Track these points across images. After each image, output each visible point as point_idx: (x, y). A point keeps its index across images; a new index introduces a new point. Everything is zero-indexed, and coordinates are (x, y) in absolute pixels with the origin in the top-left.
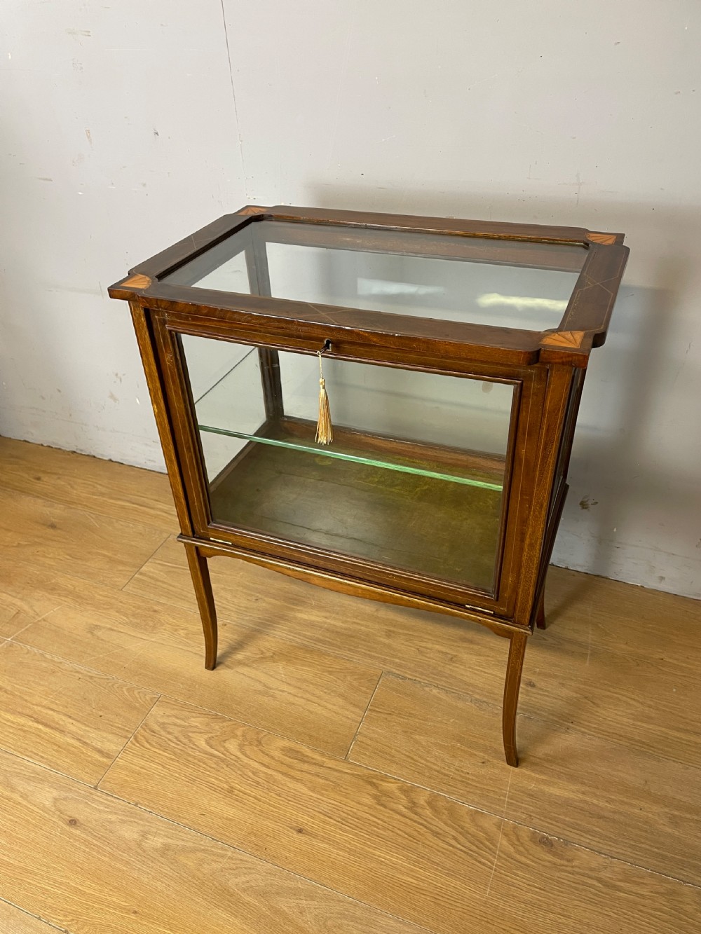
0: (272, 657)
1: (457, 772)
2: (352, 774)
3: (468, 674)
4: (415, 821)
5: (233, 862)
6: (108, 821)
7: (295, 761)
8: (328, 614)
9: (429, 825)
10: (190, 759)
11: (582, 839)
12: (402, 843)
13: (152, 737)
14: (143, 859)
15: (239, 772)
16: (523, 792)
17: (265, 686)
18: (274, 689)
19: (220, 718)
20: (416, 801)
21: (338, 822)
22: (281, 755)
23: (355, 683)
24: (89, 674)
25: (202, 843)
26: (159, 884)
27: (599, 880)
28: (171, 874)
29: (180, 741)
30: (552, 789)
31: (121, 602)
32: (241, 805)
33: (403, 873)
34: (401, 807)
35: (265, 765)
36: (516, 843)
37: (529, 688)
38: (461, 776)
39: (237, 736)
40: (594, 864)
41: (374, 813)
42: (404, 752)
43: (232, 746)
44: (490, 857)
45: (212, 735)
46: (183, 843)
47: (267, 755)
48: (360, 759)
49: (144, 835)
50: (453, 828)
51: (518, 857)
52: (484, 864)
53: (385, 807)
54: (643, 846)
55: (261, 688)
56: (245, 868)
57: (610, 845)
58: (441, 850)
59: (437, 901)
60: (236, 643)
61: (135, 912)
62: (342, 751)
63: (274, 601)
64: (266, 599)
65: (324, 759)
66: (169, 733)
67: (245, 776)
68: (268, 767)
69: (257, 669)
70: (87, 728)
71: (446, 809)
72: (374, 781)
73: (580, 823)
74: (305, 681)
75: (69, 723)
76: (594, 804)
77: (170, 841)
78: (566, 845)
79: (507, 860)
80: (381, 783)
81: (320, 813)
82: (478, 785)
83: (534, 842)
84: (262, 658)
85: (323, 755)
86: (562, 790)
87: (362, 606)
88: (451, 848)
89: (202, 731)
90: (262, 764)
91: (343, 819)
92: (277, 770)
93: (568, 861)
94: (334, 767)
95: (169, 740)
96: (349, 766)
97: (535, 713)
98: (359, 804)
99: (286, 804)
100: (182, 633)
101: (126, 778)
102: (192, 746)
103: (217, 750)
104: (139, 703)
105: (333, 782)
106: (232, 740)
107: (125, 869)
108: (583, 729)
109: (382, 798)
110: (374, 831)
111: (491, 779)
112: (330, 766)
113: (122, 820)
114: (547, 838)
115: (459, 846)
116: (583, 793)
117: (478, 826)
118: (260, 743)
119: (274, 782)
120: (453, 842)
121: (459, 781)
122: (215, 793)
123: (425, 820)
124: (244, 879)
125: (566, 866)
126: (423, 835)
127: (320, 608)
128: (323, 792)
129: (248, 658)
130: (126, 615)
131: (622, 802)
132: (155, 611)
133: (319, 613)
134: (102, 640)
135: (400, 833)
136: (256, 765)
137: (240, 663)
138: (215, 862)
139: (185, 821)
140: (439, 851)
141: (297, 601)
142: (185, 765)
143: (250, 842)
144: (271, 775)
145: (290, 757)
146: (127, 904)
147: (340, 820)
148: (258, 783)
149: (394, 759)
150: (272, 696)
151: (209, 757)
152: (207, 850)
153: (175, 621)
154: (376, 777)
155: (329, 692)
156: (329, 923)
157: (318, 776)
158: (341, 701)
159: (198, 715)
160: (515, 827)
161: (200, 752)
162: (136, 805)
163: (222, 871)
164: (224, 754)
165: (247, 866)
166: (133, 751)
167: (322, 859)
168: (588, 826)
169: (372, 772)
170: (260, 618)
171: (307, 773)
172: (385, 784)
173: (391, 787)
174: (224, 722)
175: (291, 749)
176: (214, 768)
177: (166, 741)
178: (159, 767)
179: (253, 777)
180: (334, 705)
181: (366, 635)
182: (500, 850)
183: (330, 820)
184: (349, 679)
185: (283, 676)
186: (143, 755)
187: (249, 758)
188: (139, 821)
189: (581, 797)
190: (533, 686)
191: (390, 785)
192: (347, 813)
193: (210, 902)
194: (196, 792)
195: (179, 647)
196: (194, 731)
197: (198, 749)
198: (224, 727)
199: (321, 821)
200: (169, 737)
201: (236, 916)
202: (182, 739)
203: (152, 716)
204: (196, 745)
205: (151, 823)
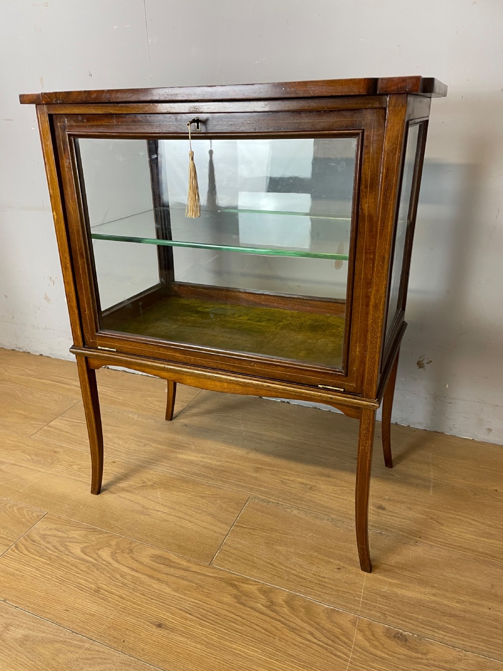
0: (152, 485)
1: (314, 576)
2: (215, 577)
3: (326, 499)
4: (273, 618)
5: (89, 653)
7: (162, 566)
8: (205, 456)
9: (285, 622)
10: (64, 563)
11: (436, 634)
12: (258, 638)
13: (31, 546)
15: (108, 575)
16: (376, 594)
17: (143, 507)
18: (151, 510)
19: (97, 531)
20: (274, 600)
21: (198, 618)
22: (149, 561)
23: (224, 506)
25: (61, 635)
28: (25, 662)
29: (57, 549)
30: (404, 591)
31: (27, 446)
32: (105, 602)
34: (260, 605)
35: (133, 569)
36: (371, 637)
37: (380, 511)
39: (111, 545)
40: (450, 658)
41: (233, 611)
42: (265, 559)
43: (105, 554)
44: (345, 650)
45: (88, 544)
46: (44, 635)
47: (137, 561)
48: (223, 564)
49: (7, 626)
50: (310, 625)
51: (373, 650)
52: (339, 657)
53: (245, 605)
54: (495, 640)
55: (139, 508)
57: (463, 641)
58: (297, 643)
60: (121, 475)
62: (207, 557)
63: (160, 446)
64: (152, 444)
65: (189, 565)
66: (48, 542)
67: (113, 579)
68: (137, 571)
69: (137, 495)
71: (302, 607)
72: (236, 583)
73: (433, 621)
74: (180, 504)
76: (445, 605)
77: (31, 632)
78: (420, 640)
79: (362, 654)
80: (241, 584)
81: (181, 610)
82: (334, 587)
83: (389, 637)
84: (143, 486)
85: (189, 561)
86: (413, 593)
87: (235, 450)
88: (307, 642)
89: (79, 541)
90: (131, 568)
91: (202, 616)
92: (144, 573)
93: (425, 654)
94: (198, 571)
95: (47, 548)
96: (213, 570)
97: (386, 530)
98: (220, 602)
99: (148, 602)
100: (75, 467)
102: (67, 553)
103: (90, 557)
104: (26, 519)
105: (196, 584)
106: (106, 549)
108: (430, 543)
109: (242, 598)
110: (233, 626)
111: (346, 582)
112: (196, 570)
114: (401, 634)
115: (315, 640)
116: (434, 595)
117: (335, 623)
118: (132, 551)
119: (140, 583)
120: (310, 637)
121: (316, 583)
122: (82, 592)
123: (283, 617)
125: (421, 659)
126: (280, 630)
127: (199, 451)
128: (186, 592)
129: (131, 486)
130: (30, 454)
131: (472, 603)
132: (55, 452)
133: (197, 455)
134: (4, 472)
136: (125, 569)
137: (123, 489)
138: (71, 652)
139: (48, 616)
140: (295, 645)
141: (180, 446)
142: (58, 569)
143: (109, 635)
144: (138, 577)
145: (158, 563)
147: (200, 616)
148: (124, 584)
149: (255, 565)
150: (148, 515)
151: (82, 562)
152: (65, 642)
153: (71, 459)
154: (237, 580)
155: (200, 512)
157: (182, 578)
159: (78, 529)
160: (370, 624)
161: (74, 558)
162: (5, 601)
163: (77, 661)
164: (95, 560)
165: (103, 657)
166: (12, 557)
167: (179, 651)
168: (441, 624)
169: (233, 576)
170: (145, 458)
171: (172, 575)
172: (245, 585)
173: (252, 588)
174: (101, 534)
175: (159, 556)
176: (85, 572)
177: (43, 549)
178: (33, 570)
179: (121, 578)
180: (204, 522)
181: (238, 470)
182: (355, 645)
183: (190, 616)
184: (219, 502)
185: (160, 499)
186: (20, 560)
187: (119, 563)
188: (4, 615)
189: (433, 598)
190: (384, 509)
191: (251, 586)
192: (207, 611)
194: (65, 591)
195: (72, 478)
196: (71, 541)
197: (73, 556)
198: (100, 539)
199: (181, 617)
200: (48, 545)
202: (60, 547)
203: (35, 529)
204: (71, 553)
205: (16, 617)
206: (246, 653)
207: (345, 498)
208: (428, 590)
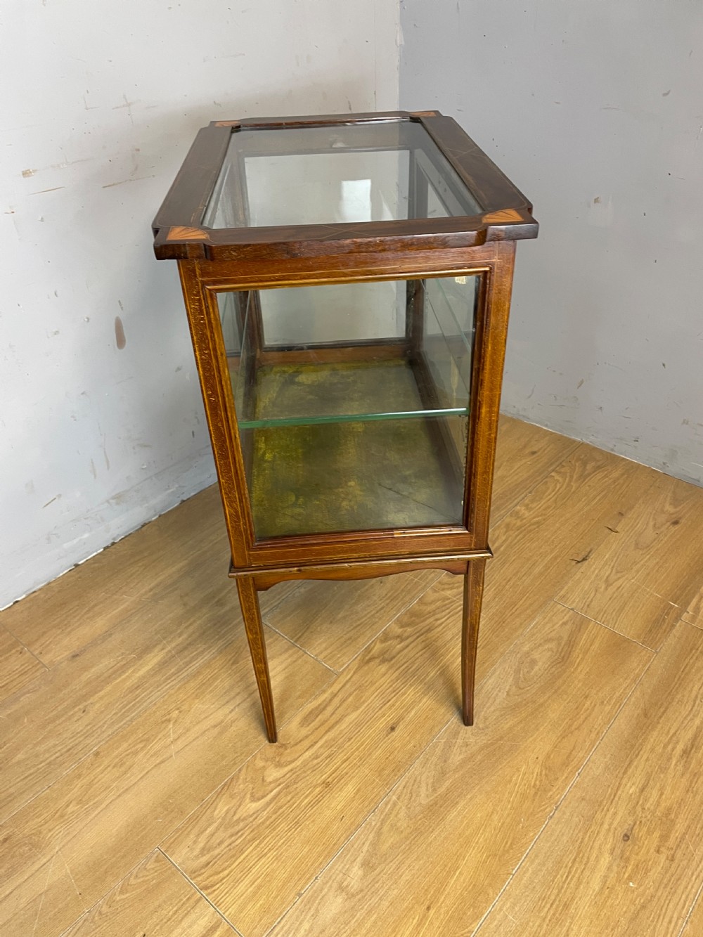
0: (180, 712)
1: (383, 600)
2: (354, 673)
4: (414, 640)
5: (403, 796)
7: (320, 717)
8: (159, 646)
9: (420, 633)
10: (268, 823)
13: (216, 866)
14: (369, 893)
15: (309, 772)
17: (215, 726)
18: (224, 719)
19: (231, 781)
20: (397, 635)
21: (395, 695)
22: (308, 728)
25: (373, 824)
26: (404, 878)
28: (397, 863)
29: (239, 832)
32: (346, 777)
33: (453, 662)
34: (398, 646)
35: (312, 745)
36: (451, 586)
38: (388, 598)
39: (264, 767)
41: (398, 666)
42: (349, 629)
43: (273, 774)
45: (249, 792)
46: (367, 844)
47: (301, 741)
48: (342, 663)
49: (341, 888)
50: (428, 618)
53: (394, 657)
55: (217, 730)
56: (413, 785)
59: (482, 646)
61: (428, 908)
62: (327, 674)
65: (329, 692)
66: (220, 844)
67: (316, 767)
68: (316, 743)
69: (188, 731)
71: (411, 618)
72: (367, 658)
77: (359, 859)
80: (371, 654)
81: (381, 707)
82: (399, 592)
85: (324, 691)
89: (238, 804)
90: (310, 747)
91: (394, 692)
92: (323, 735)
94: (341, 686)
95: (230, 844)
96: (345, 673)
98: (384, 675)
99: (361, 735)
101: (258, 905)
102: (251, 819)
103: (271, 791)
104: (153, 879)
105: (355, 690)
106: (267, 773)
107: (375, 916)
109: (385, 657)
110: (412, 671)
111: (397, 583)
112: (338, 688)
113: (312, 916)
115: (444, 619)
118: (284, 745)
119: (334, 741)
120: (439, 622)
121: (390, 602)
122: (322, 801)
123: (416, 633)
124: (424, 788)
126: (427, 639)
127: (145, 651)
128: (362, 700)
132: (5, 840)
135: (419, 654)
136: (308, 754)
138: (398, 813)
139: (343, 838)
140: (443, 634)
141: (117, 671)
142: (274, 829)
143: (388, 775)
144: (326, 742)
145: (313, 721)
146: (417, 917)
148: (329, 756)
149: (353, 638)
150: (233, 722)
151: (276, 801)
152: (383, 820)
153: (45, 815)
154: (364, 656)
157: (344, 701)
158: (271, 664)
159: (214, 805)
161: (264, 811)
162: (300, 896)
163: (410, 808)
164: (279, 785)
165: (411, 784)
166: (224, 893)
167: (425, 716)
169: (359, 658)
171: (336, 709)
172: (374, 651)
173: (378, 647)
174: (238, 778)
175: (305, 718)
176: (293, 797)
177: (230, 850)
178: (262, 861)
179: (319, 760)
180: (274, 668)
181: (210, 621)
182: (455, 597)
183: (390, 703)
185: (212, 706)
186: (236, 880)
187: (296, 760)
188: (324, 893)
191: (376, 648)
192: (391, 686)
193: (438, 825)
194: (313, 821)
195: (93, 815)
196: (232, 813)
197: (259, 812)
198: (246, 779)
199: (390, 708)
200: (226, 844)
201: (457, 803)
202: (237, 828)
203: (183, 863)
204: (254, 813)
205: (330, 878)
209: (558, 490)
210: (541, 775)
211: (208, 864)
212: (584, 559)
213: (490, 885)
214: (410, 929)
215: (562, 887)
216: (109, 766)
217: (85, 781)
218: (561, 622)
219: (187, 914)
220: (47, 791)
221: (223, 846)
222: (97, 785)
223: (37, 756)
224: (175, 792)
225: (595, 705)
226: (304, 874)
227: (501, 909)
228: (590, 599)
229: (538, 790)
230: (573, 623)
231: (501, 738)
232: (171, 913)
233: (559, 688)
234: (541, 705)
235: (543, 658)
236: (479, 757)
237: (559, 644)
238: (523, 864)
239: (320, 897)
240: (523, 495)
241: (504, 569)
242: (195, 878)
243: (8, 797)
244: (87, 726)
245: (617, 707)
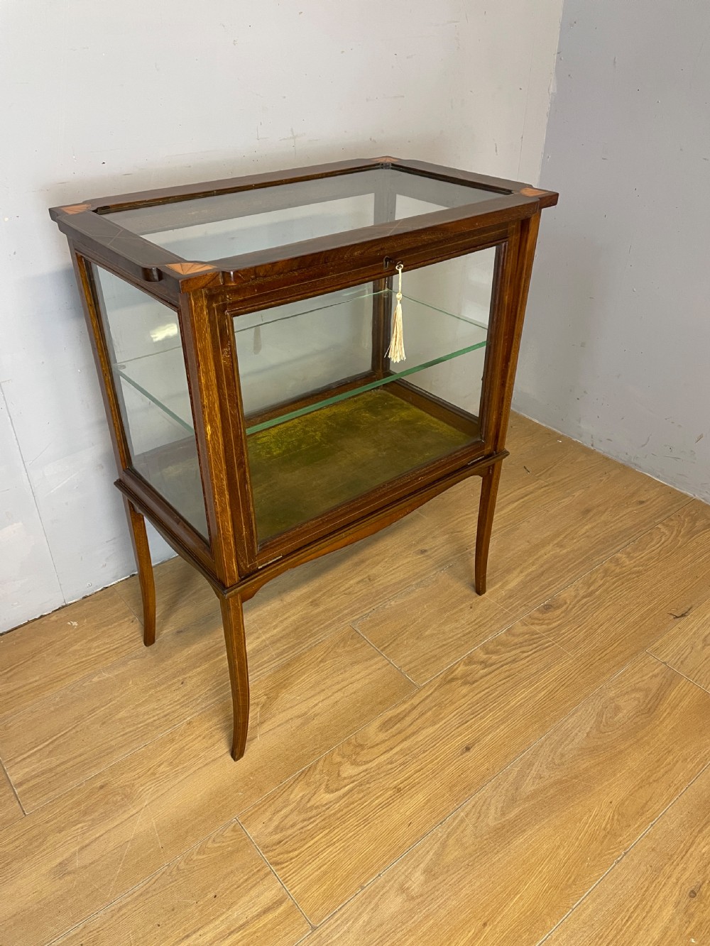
0: (268, 698)
1: (471, 625)
2: (436, 689)
3: (390, 578)
4: (498, 668)
5: (472, 814)
6: (366, 926)
7: (398, 725)
8: (256, 635)
9: (505, 662)
10: (339, 815)
11: (553, 590)
12: (512, 684)
13: (287, 845)
14: (430, 899)
15: (381, 775)
16: (506, 600)
17: (299, 717)
18: (309, 710)
19: (309, 770)
20: (481, 660)
21: (474, 717)
22: (386, 734)
23: (348, 649)
24: (135, 895)
25: (440, 835)
26: (464, 892)
27: (584, 597)
28: (459, 876)
29: (311, 818)
30: (510, 585)
32: (418, 786)
33: (535, 695)
34: (481, 671)
35: (388, 751)
36: (541, 622)
37: (426, 554)
38: (476, 624)
39: (340, 762)
40: (573, 594)
41: (479, 691)
42: (435, 647)
43: (348, 770)
44: (545, 640)
45: (325, 783)
46: (431, 853)
47: (377, 745)
48: (424, 678)
49: (402, 889)
50: (514, 649)
51: (552, 626)
52: (549, 646)
53: (476, 681)
54: (570, 567)
55: (299, 721)
56: (483, 805)
57: (564, 580)
58: (528, 664)
59: (566, 685)
60: (224, 722)
61: (485, 925)
62: (408, 688)
63: (199, 669)
64: (188, 675)
65: (409, 703)
66: (292, 826)
67: (390, 772)
68: (391, 749)
69: (274, 716)
70: (221, 919)
71: (496, 646)
72: (449, 678)
74: (318, 683)
75: (197, 939)
76: (532, 572)
77: (422, 865)
78: (553, 599)
79: (552, 633)
80: (454, 674)
81: (459, 726)
82: (488, 619)
83: (544, 613)
84: (262, 707)
85: (404, 702)
86: (514, 581)
88: (528, 658)
89: (313, 792)
90: (385, 752)
91: (472, 714)
92: (400, 743)
93: (566, 603)
94: (421, 699)
95: (302, 828)
96: (427, 688)
98: (465, 696)
99: (437, 749)
100: (162, 769)
101: (323, 889)
102: (324, 808)
103: (345, 786)
104: (229, 846)
105: (435, 706)
106: (342, 768)
107: (432, 921)
109: (467, 680)
110: (493, 697)
111: (487, 610)
112: (419, 701)
113: (372, 909)
114: (545, 605)
115: (530, 653)
116: (521, 572)
118: (361, 745)
119: (410, 750)
120: (526, 654)
122: (392, 805)
123: (500, 662)
124: (492, 811)
125: (568, 607)
126: (511, 670)
128: (440, 717)
131: (537, 559)
132: (102, 787)
134: (92, 863)
135: (502, 682)
136: (384, 758)
138: (465, 830)
139: (408, 843)
140: (528, 666)
142: (344, 822)
143: (460, 791)
144: (401, 750)
145: (391, 728)
146: (473, 931)
147: (471, 717)
148: (404, 763)
149: (438, 656)
150: (315, 715)
151: (348, 796)
152: (449, 833)
153: (139, 771)
154: (447, 675)
155: (343, 670)
156: (557, 762)
157: (423, 714)
158: (357, 668)
159: (291, 789)
160: (529, 617)
161: (337, 803)
162: (363, 887)
163: (477, 827)
164: (352, 782)
165: (481, 804)
166: (292, 871)
167: (500, 743)
168: (546, 582)
169: (441, 676)
170: (210, 690)
171: (415, 721)
172: (457, 672)
173: (461, 669)
174: (316, 768)
175: (384, 724)
176: (364, 796)
177: (301, 833)
178: (330, 850)
179: (393, 765)
180: (359, 672)
181: (303, 619)
182: (543, 633)
183: (468, 723)
184: (340, 651)
185: (298, 698)
186: (304, 862)
187: (371, 761)
188: (384, 890)
189: (523, 574)
190: (425, 551)
191: (459, 669)
192: (469, 709)
193: (503, 848)
194: (381, 822)
195: (181, 778)
196: (307, 800)
197: (332, 803)
198: (322, 771)
199: (467, 729)
200: (298, 827)
201: (525, 831)
202: (310, 814)
203: (257, 837)
204: (326, 804)
205: (393, 878)
206: (521, 699)
207: (397, 565)
208: (516, 572)
209: (663, 543)
210: (613, 819)
211: (280, 842)
212: (683, 615)
213: (548, 914)
214: (465, 939)
215: (621, 930)
216: (200, 736)
217: (176, 746)
218: (651, 674)
219: (255, 884)
220: (143, 749)
221: (295, 829)
222: (187, 751)
223: (137, 716)
224: (256, 770)
225: (677, 762)
226: (368, 869)
227: (556, 939)
228: (684, 656)
229: (608, 833)
230: (664, 677)
231: (576, 777)
232: (241, 880)
233: (642, 738)
234: (620, 752)
235: (628, 706)
236: (552, 791)
237: (647, 696)
238: (584, 901)
239: (381, 893)
240: (626, 543)
241: (597, 614)
242: (266, 852)
243: (110, 748)
244: (183, 696)
245: (700, 767)
